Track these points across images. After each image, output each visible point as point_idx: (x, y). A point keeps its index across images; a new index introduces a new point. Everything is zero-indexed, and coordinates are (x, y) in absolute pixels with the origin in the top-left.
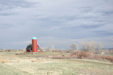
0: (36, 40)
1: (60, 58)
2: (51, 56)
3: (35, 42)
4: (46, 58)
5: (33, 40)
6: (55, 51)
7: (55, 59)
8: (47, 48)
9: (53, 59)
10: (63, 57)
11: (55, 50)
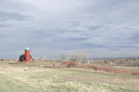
0: (29, 50)
1: (51, 67)
2: (43, 65)
3: (28, 53)
4: (38, 67)
5: (26, 51)
6: (46, 61)
7: (46, 68)
8: (39, 58)
9: (45, 68)
10: (54, 66)
11: (47, 59)
